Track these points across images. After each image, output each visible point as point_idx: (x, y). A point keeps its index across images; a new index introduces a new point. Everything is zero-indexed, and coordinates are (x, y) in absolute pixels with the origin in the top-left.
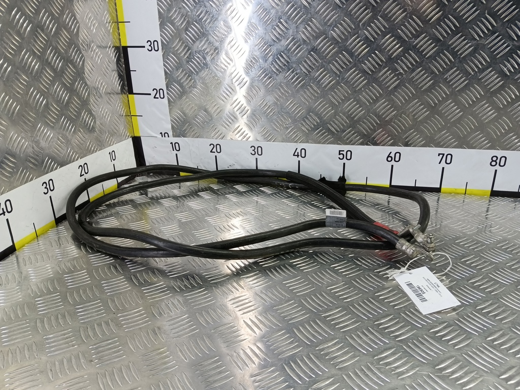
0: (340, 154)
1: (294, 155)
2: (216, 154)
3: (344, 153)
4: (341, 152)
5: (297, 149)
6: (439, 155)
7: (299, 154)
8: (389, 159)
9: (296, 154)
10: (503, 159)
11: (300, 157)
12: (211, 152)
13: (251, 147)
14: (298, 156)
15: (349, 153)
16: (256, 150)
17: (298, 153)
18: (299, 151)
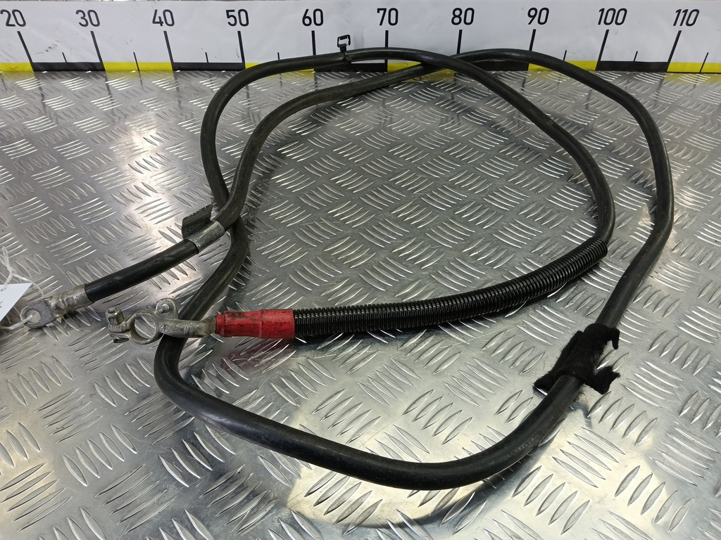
0: (229, 17)
1: (154, 22)
2: (18, 28)
3: (236, 14)
4: (230, 14)
5: (156, 11)
6: (379, 10)
7: (163, 20)
8: (307, 21)
9: (157, 20)
10: (470, 13)
11: (164, 24)
12: (8, 24)
13: (77, 13)
14: (161, 23)
15: (243, 14)
16: (87, 17)
17: (160, 18)
18: (160, 14)
